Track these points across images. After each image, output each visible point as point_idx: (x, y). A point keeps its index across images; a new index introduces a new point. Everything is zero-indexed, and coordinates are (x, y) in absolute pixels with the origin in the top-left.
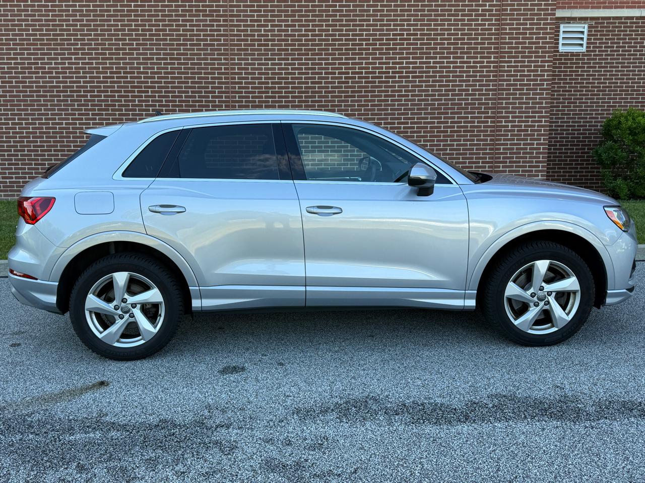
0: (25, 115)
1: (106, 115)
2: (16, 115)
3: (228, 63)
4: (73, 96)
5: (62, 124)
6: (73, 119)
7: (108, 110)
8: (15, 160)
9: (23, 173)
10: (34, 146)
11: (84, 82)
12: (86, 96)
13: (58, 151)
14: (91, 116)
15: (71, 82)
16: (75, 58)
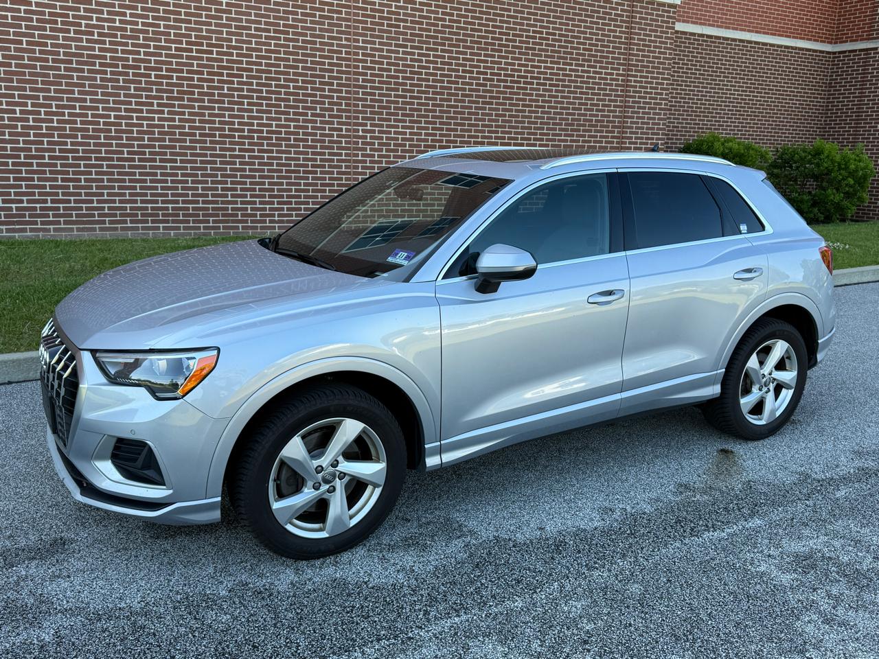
0: (45, 98)
1: (180, 106)
2: (28, 97)
3: (350, 45)
4: (127, 74)
5: (109, 117)
6: (126, 110)
7: (182, 99)
8: (28, 172)
9: (41, 194)
10: (61, 151)
11: (146, 54)
12: (149, 76)
13: (103, 159)
14: (155, 107)
15: (123, 52)
16: (130, 13)
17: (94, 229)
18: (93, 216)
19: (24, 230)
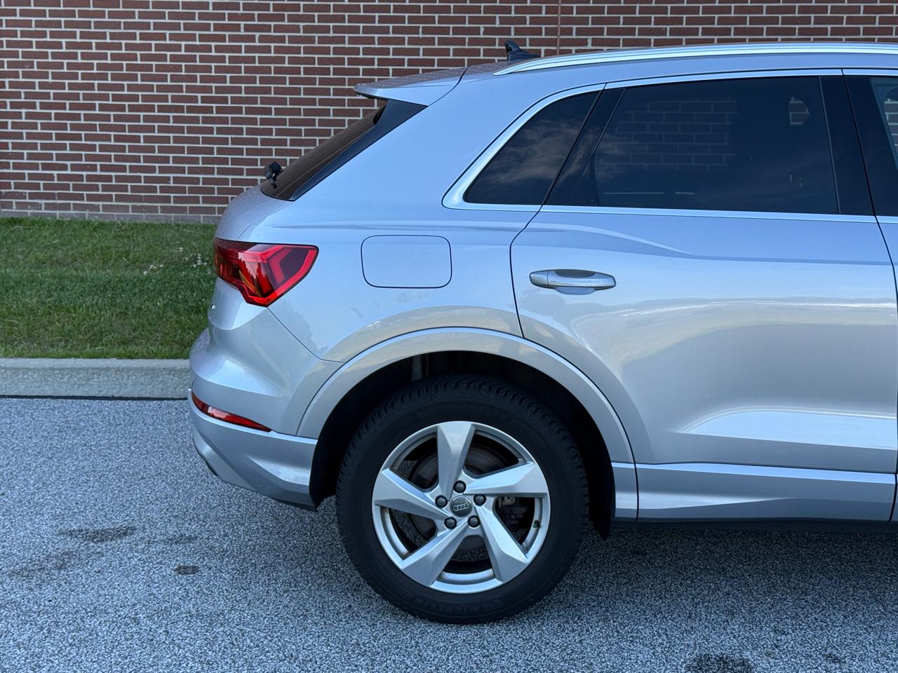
0: (98, 25)
1: (277, 29)
2: (77, 25)
5: (178, 48)
6: (202, 38)
7: (281, 18)
8: (73, 127)
9: (88, 158)
10: (115, 98)
13: (169, 109)
14: (242, 32)
17: (155, 209)
18: (154, 189)
19: (67, 207)
